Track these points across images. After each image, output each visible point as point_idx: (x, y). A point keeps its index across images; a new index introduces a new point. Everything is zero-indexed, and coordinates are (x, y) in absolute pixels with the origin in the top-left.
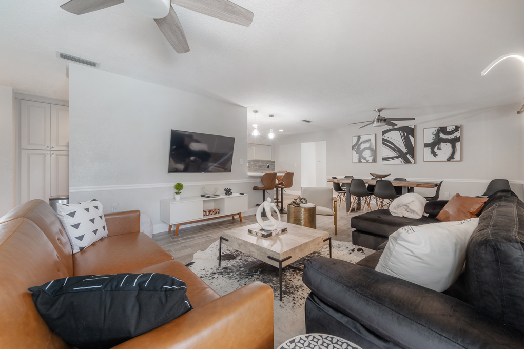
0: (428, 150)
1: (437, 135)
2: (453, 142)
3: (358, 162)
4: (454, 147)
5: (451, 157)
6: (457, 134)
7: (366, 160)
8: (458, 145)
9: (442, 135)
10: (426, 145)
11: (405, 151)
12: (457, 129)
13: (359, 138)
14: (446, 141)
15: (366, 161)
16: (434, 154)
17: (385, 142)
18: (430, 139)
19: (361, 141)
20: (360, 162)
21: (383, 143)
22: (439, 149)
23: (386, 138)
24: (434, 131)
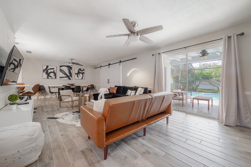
0: (76, 75)
1: (79, 71)
4: (83, 75)
5: (82, 78)
6: (84, 71)
7: (51, 78)
8: (84, 74)
9: (80, 71)
10: (76, 74)
11: (69, 75)
12: (84, 70)
13: (47, 67)
14: (81, 73)
16: (78, 77)
17: (61, 70)
18: (77, 72)
19: (48, 68)
20: (48, 78)
22: (79, 75)
24: (78, 69)
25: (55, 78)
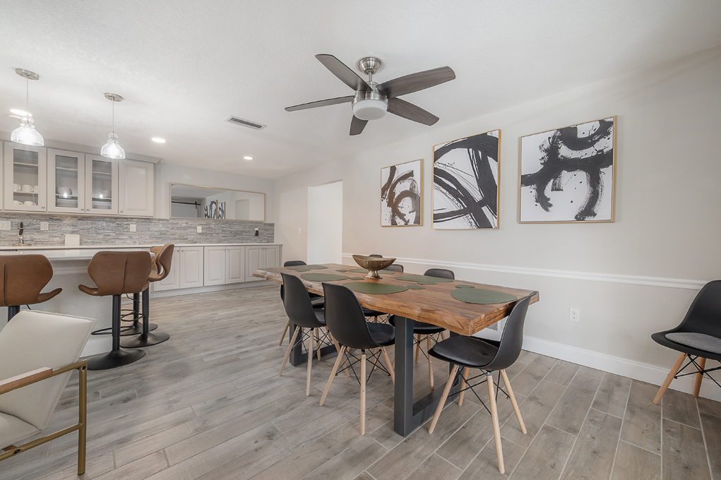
0: (529, 192)
1: (552, 151)
2: (594, 167)
3: (390, 224)
4: (595, 182)
5: (587, 212)
6: (604, 144)
7: (404, 220)
8: (606, 174)
9: (564, 151)
10: (526, 180)
11: (478, 196)
12: (605, 128)
13: (393, 169)
14: (572, 165)
15: (403, 223)
16: (544, 202)
17: (440, 176)
18: (533, 164)
19: (395, 178)
20: (394, 223)
21: (436, 180)
22: (556, 188)
23: (441, 167)
24: (544, 139)
25: (418, 221)
